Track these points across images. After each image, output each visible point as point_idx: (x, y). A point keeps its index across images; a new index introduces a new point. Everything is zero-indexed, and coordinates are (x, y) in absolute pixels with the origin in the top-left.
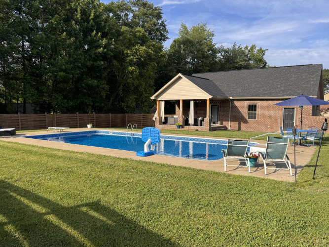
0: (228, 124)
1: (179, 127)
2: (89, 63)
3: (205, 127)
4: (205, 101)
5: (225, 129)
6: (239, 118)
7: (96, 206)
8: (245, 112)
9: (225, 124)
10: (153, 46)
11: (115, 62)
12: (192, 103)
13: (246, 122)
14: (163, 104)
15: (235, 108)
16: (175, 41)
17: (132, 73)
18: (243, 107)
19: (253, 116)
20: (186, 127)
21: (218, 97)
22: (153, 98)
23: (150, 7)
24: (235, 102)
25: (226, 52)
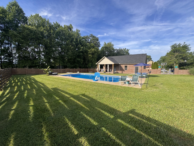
0: (119, 72)
1: (104, 72)
2: (78, 54)
3: (112, 72)
4: (112, 64)
5: (118, 73)
6: (122, 70)
7: (84, 95)
8: (124, 68)
9: (118, 71)
10: (96, 48)
11: (85, 54)
12: (108, 65)
13: (124, 71)
14: (99, 66)
15: (121, 67)
16: (102, 47)
17: (90, 57)
18: (123, 66)
19: (126, 69)
20: (107, 73)
21: (116, 63)
22: (96, 64)
23: (95, 37)
24: (121, 65)
25: (117, 50)
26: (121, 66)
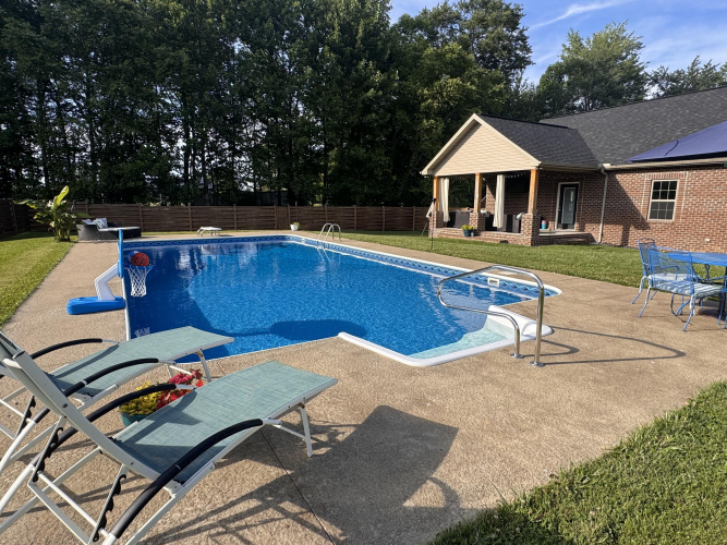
0: (597, 231)
1: (469, 233)
3: (523, 237)
5: (588, 241)
6: (626, 217)
8: (642, 200)
9: (589, 229)
12: (500, 181)
13: (643, 226)
14: (445, 184)
15: (618, 194)
18: (638, 189)
19: (663, 212)
20: (486, 235)
22: (424, 172)
24: (619, 177)
26: (616, 186)
